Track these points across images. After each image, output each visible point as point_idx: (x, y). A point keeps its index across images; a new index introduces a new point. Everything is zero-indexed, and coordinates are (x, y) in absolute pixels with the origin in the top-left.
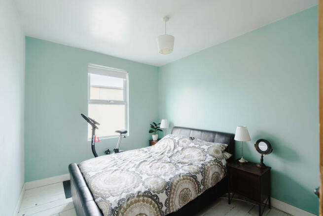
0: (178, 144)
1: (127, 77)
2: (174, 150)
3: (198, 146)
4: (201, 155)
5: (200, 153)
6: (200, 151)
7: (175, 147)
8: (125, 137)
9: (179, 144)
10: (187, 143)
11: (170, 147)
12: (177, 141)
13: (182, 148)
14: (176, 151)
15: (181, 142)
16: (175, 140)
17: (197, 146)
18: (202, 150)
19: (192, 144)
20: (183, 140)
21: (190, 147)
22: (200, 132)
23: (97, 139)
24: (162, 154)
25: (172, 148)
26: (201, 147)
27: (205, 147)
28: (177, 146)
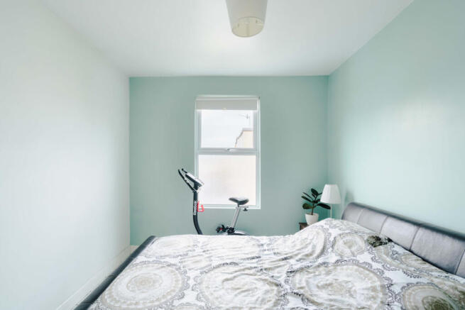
0: (332, 246)
1: (258, 106)
2: (318, 257)
3: (379, 266)
4: (374, 298)
5: (374, 289)
6: (378, 284)
7: (323, 252)
8: (245, 210)
9: (336, 247)
10: (354, 249)
11: (314, 247)
12: (332, 239)
13: (338, 258)
14: (320, 260)
15: (340, 243)
16: (330, 234)
17: (376, 266)
18: (386, 283)
19: (365, 257)
20: (349, 238)
21: (357, 264)
22: (412, 228)
23: (200, 207)
24: (286, 259)
25: (318, 251)
26: (387, 274)
27: (399, 278)
28: (330, 250)
